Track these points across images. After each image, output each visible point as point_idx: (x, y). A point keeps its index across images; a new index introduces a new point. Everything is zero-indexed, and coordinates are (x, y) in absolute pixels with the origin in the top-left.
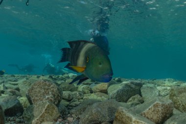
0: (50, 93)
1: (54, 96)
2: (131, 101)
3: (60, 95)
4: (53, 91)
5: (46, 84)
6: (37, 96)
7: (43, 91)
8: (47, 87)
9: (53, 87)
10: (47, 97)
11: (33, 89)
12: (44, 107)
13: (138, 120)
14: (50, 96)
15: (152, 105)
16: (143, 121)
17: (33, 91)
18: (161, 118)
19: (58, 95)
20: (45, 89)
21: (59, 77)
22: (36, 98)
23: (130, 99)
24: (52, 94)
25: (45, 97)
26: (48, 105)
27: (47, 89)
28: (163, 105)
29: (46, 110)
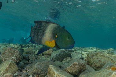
0: (14, 55)
1: (17, 57)
2: (64, 61)
3: (20, 57)
4: (16, 54)
5: (12, 50)
6: (6, 57)
7: (10, 54)
8: (13, 52)
9: (16, 52)
10: (12, 58)
11: (4, 53)
12: (8, 64)
13: (58, 74)
14: (14, 57)
15: (72, 64)
16: (62, 74)
17: (4, 54)
18: (77, 72)
19: (19, 57)
20: (11, 53)
21: (26, 45)
22: (6, 59)
23: (64, 60)
24: (16, 56)
25: (11, 58)
26: (10, 63)
27: (13, 53)
28: (79, 64)
29: (9, 66)
